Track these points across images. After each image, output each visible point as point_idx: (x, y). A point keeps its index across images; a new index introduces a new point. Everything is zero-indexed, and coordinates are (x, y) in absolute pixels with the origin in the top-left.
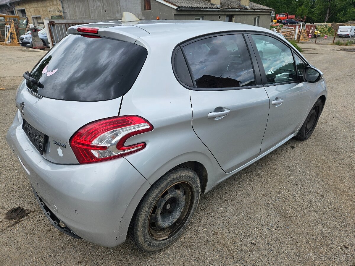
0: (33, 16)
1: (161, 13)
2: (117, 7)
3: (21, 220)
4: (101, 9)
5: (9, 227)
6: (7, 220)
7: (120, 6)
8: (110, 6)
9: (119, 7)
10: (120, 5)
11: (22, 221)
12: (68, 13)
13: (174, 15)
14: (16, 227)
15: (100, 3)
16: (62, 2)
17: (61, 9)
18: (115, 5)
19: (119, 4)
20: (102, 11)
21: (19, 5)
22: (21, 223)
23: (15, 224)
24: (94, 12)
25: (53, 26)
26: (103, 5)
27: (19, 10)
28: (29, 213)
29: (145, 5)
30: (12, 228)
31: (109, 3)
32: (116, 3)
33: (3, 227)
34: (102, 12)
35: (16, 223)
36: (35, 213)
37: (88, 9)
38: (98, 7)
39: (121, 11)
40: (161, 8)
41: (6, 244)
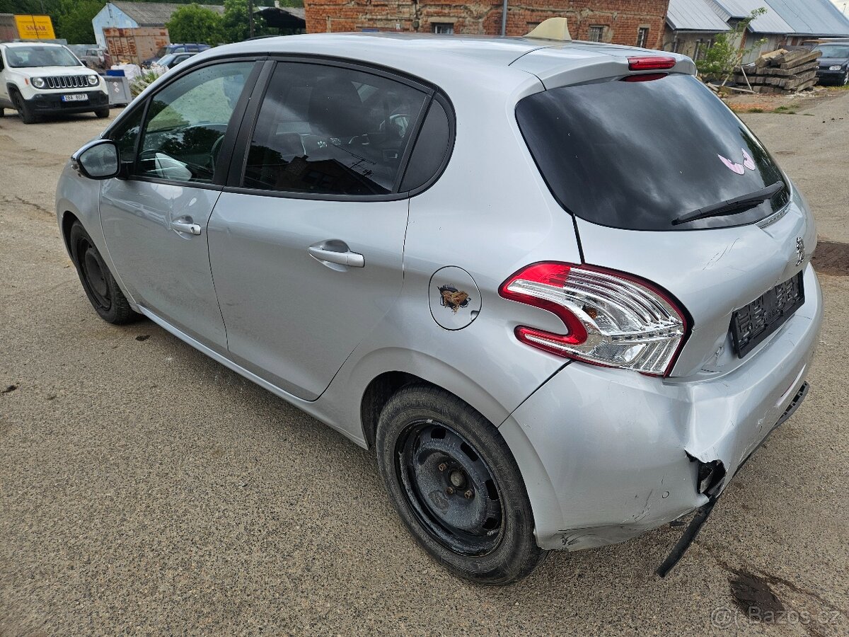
3: (760, 576)
5: (794, 588)
6: (785, 606)
11: (762, 572)
14: (784, 571)
22: (767, 571)
23: (780, 580)
28: (734, 571)
30: (792, 580)
33: (806, 600)
35: (775, 580)
36: (725, 556)
41: (827, 564)
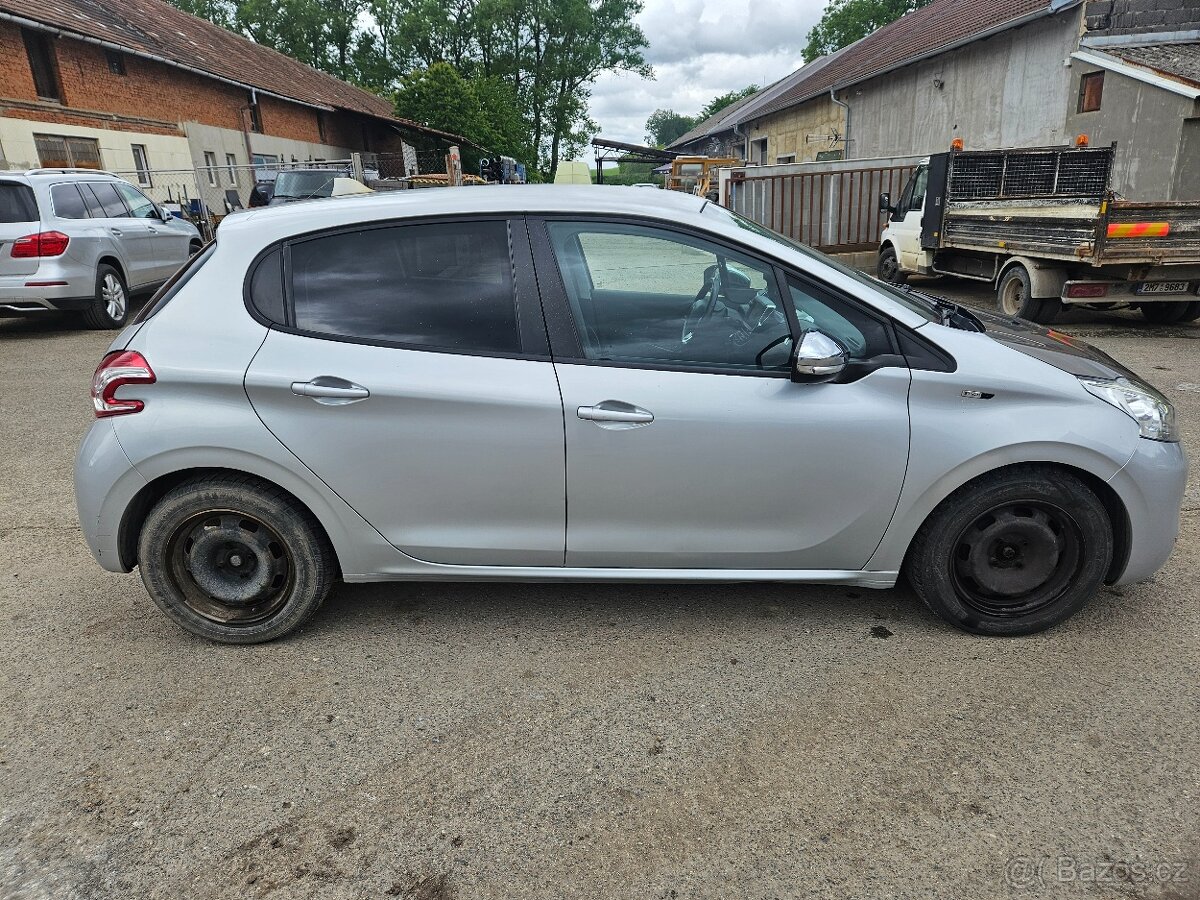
0: (779, 156)
1: (1134, 120)
2: (993, 110)
4: (945, 122)
7: (1001, 108)
8: (972, 108)
9: (997, 108)
10: (1001, 103)
12: (858, 142)
13: (1187, 121)
15: (945, 104)
16: (849, 110)
17: (842, 131)
18: (988, 103)
19: (999, 100)
20: (947, 128)
21: (757, 129)
24: (923, 132)
25: (737, 184)
26: (954, 107)
27: (755, 142)
29: (1082, 95)
31: (972, 100)
32: (993, 97)
34: (944, 130)
37: (908, 125)
38: (939, 114)
39: (1000, 122)
40: (1140, 99)
